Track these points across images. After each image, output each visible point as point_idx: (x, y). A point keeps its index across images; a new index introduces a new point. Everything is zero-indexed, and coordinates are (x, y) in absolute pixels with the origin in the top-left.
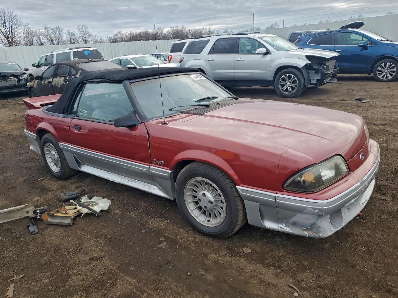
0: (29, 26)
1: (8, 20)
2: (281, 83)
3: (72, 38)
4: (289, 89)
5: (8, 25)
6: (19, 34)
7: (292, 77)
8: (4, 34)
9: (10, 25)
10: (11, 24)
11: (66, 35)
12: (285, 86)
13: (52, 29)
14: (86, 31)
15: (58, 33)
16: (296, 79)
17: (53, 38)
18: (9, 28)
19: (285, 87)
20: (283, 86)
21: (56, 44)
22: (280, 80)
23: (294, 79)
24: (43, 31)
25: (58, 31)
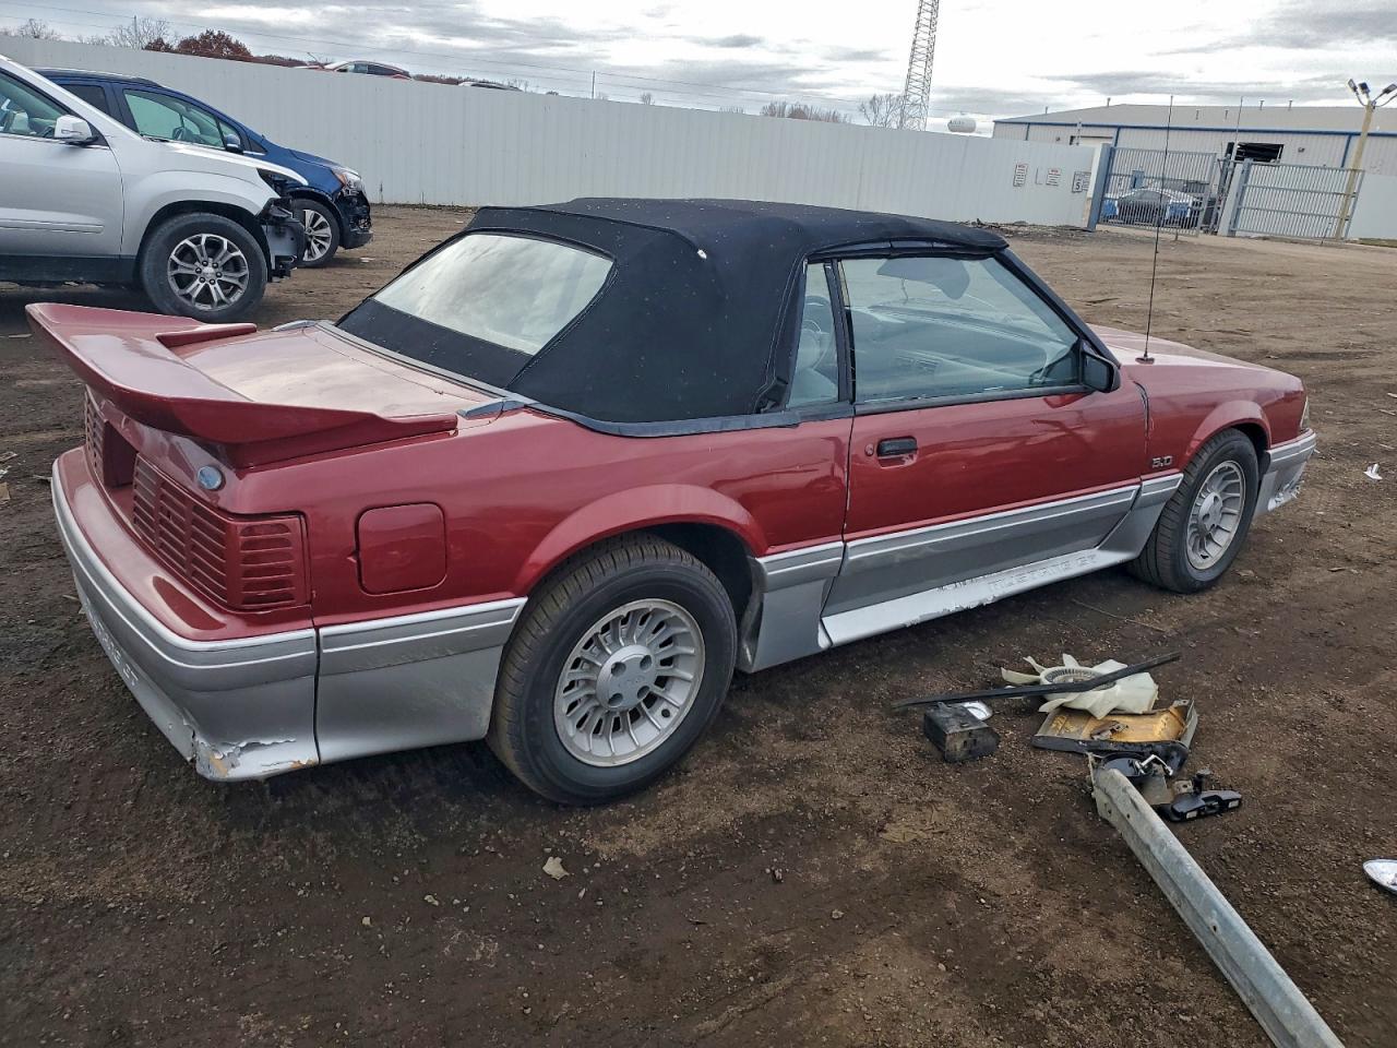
2: (180, 271)
4: (216, 290)
7: (225, 247)
12: (197, 282)
16: (239, 253)
19: (196, 287)
20: (184, 281)
22: (173, 256)
23: (234, 254)
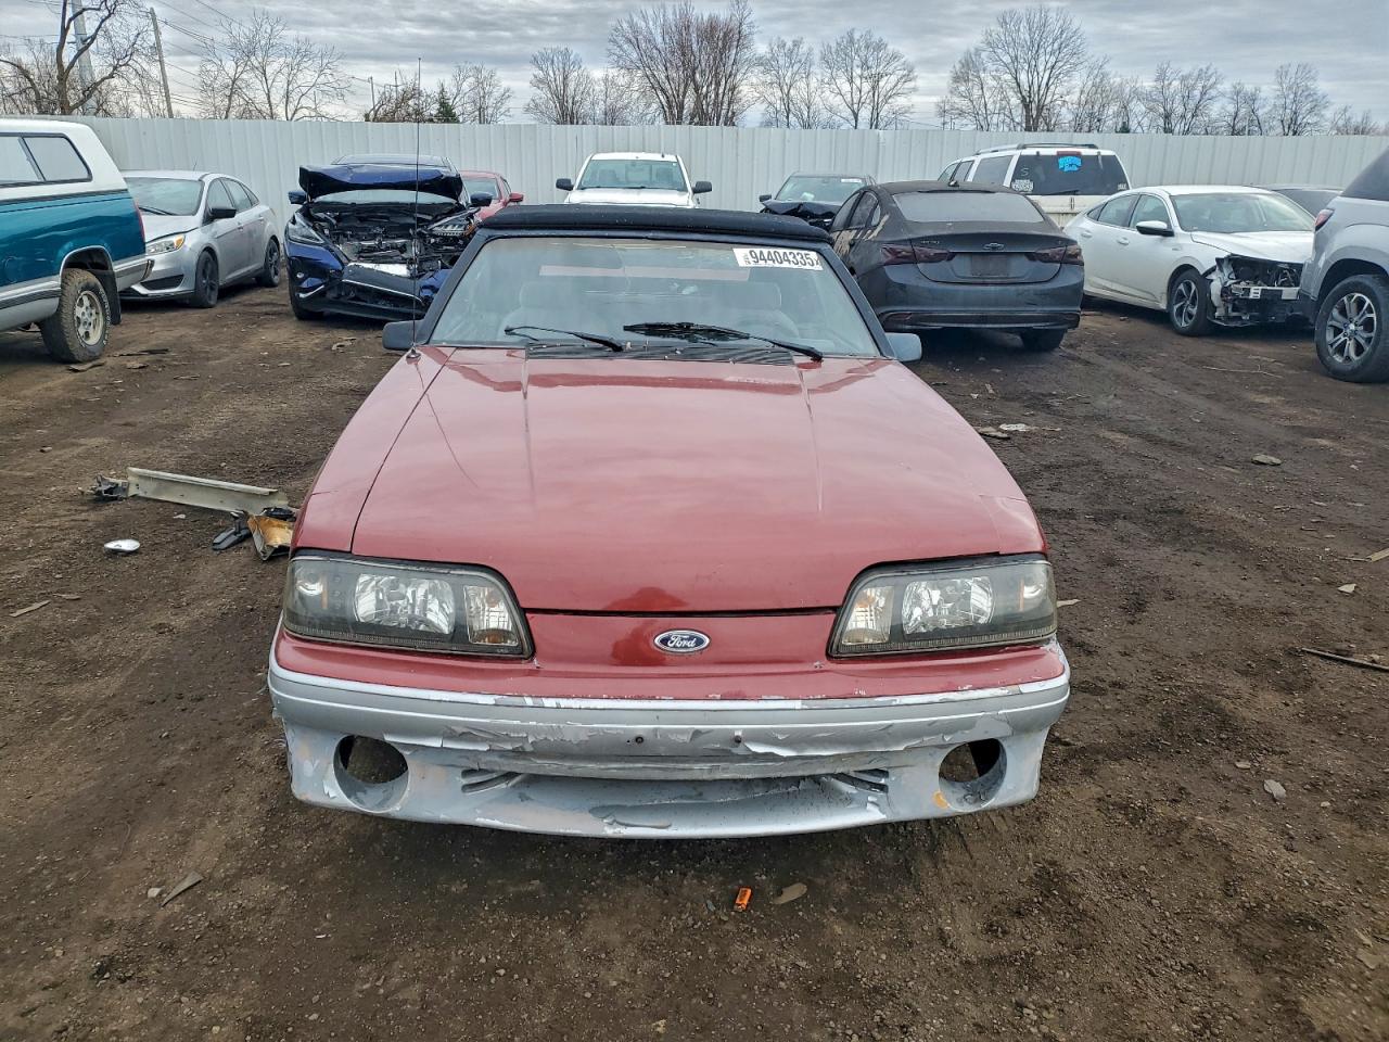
0: (1107, 68)
1: (1049, 49)
3: (1243, 111)
5: (1044, 63)
6: (1068, 93)
8: (1024, 93)
9: (1049, 65)
10: (1053, 59)
11: (1224, 101)
13: (1183, 79)
14: (1307, 88)
15: (1197, 93)
17: (1172, 111)
18: (1041, 74)
21: (1177, 129)
24: (1147, 83)
25: (1199, 86)
